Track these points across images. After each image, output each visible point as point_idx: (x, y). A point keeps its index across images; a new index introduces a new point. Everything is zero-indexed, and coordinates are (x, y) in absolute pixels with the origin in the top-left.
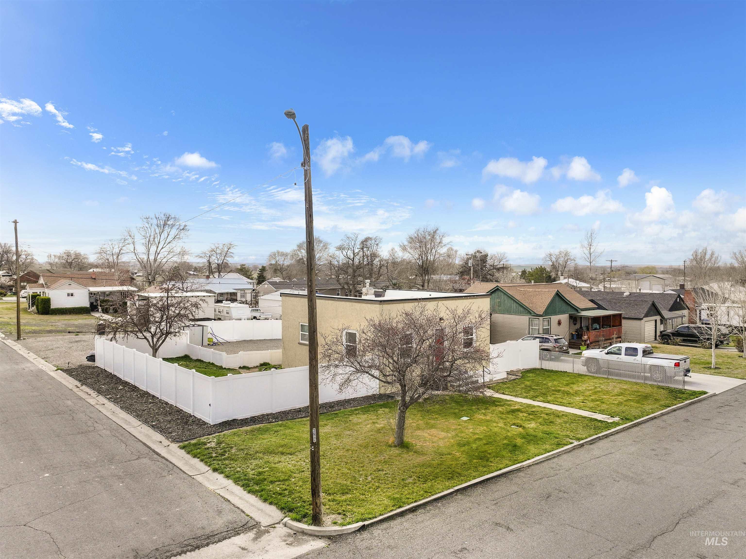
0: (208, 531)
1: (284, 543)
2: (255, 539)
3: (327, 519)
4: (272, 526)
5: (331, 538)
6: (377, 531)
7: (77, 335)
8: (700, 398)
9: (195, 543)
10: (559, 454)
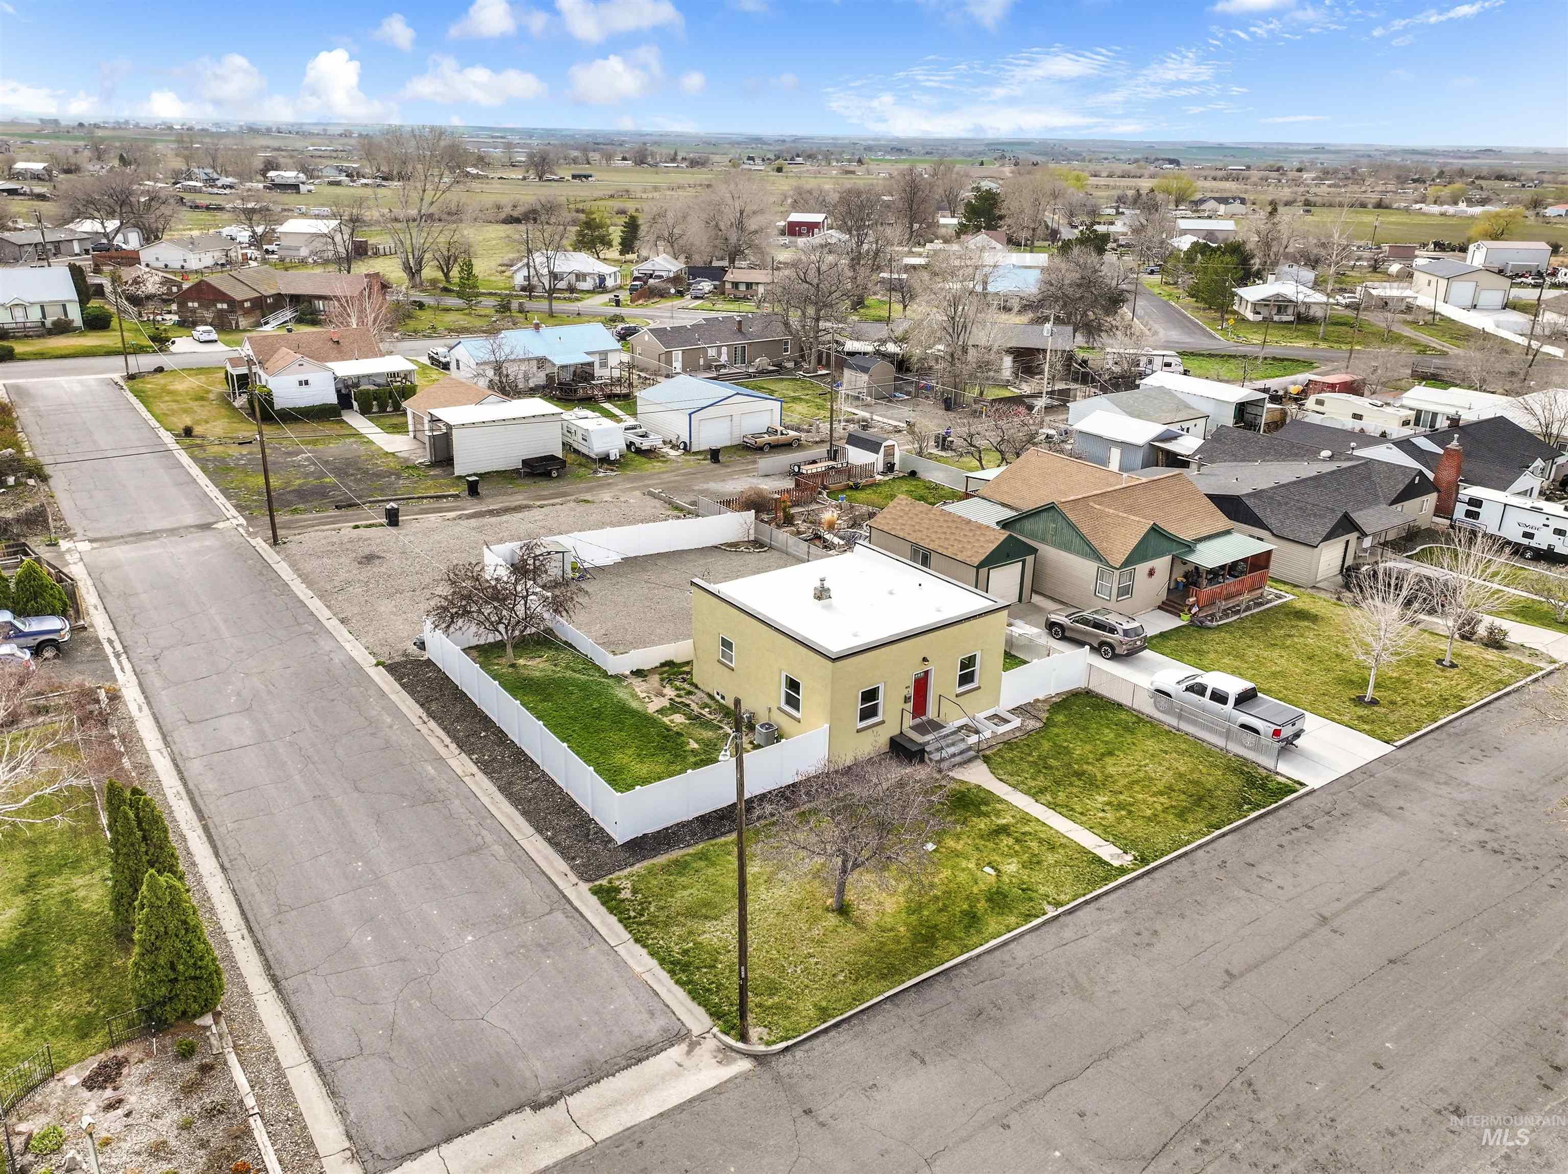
0: (644, 1041)
1: (714, 1061)
2: (689, 1052)
3: (754, 1033)
4: (702, 1036)
5: (758, 1058)
6: (799, 1054)
7: (357, 527)
8: (1280, 803)
9: (637, 1055)
10: (1022, 935)
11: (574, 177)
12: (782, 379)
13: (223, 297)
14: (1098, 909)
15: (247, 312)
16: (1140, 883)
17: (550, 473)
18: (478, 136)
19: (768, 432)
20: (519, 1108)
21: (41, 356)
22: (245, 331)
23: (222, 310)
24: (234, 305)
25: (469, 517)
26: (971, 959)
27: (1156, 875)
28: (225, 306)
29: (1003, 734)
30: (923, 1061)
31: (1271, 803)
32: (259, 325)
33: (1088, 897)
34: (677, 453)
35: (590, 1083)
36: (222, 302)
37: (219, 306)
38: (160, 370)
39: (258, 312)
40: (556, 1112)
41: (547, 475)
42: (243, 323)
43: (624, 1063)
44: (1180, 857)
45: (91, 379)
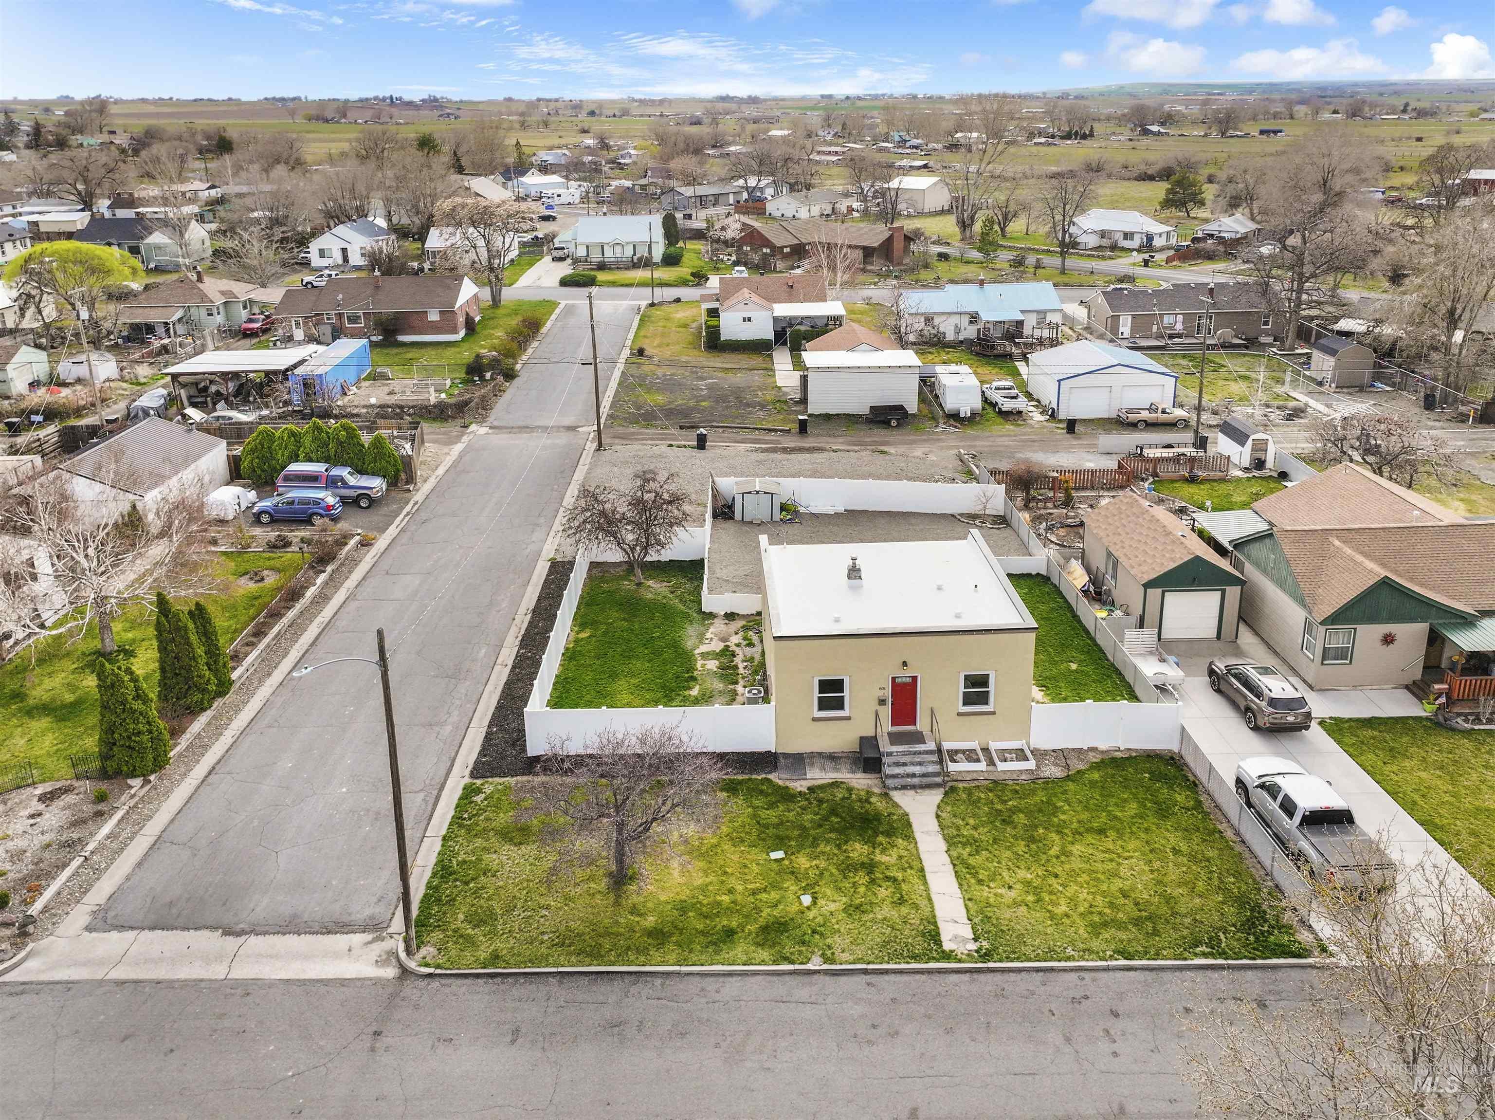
0: (348, 919)
2: (368, 943)
3: (425, 951)
4: (393, 935)
5: (405, 973)
6: (436, 984)
7: (671, 445)
8: (1259, 961)
9: (331, 926)
10: (756, 973)
11: (1262, 132)
12: (1245, 355)
13: (767, 243)
14: (868, 984)
15: (785, 257)
16: (954, 978)
17: (889, 421)
18: (1195, 94)
19: (1149, 410)
20: (213, 928)
21: (613, 284)
22: (780, 272)
23: (766, 254)
24: (776, 250)
25: (764, 451)
26: (678, 973)
27: (982, 977)
28: (768, 251)
29: (1004, 772)
30: (513, 1042)
31: (1245, 957)
32: (793, 268)
33: (871, 966)
34: (1042, 418)
35: (278, 933)
36: (767, 247)
37: (764, 250)
38: (678, 300)
39: (796, 257)
40: (231, 943)
41: (886, 423)
42: (780, 265)
43: (316, 928)
44: (1038, 970)
45: (626, 303)
